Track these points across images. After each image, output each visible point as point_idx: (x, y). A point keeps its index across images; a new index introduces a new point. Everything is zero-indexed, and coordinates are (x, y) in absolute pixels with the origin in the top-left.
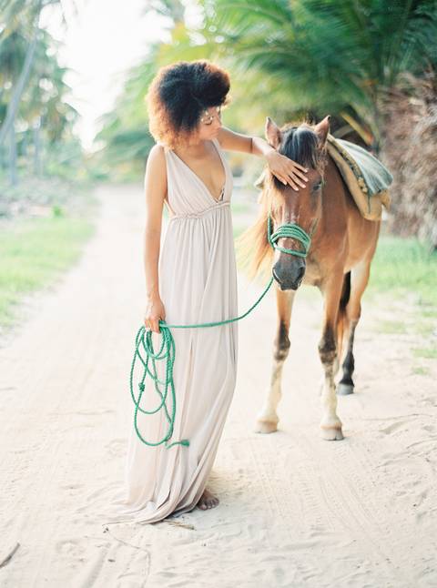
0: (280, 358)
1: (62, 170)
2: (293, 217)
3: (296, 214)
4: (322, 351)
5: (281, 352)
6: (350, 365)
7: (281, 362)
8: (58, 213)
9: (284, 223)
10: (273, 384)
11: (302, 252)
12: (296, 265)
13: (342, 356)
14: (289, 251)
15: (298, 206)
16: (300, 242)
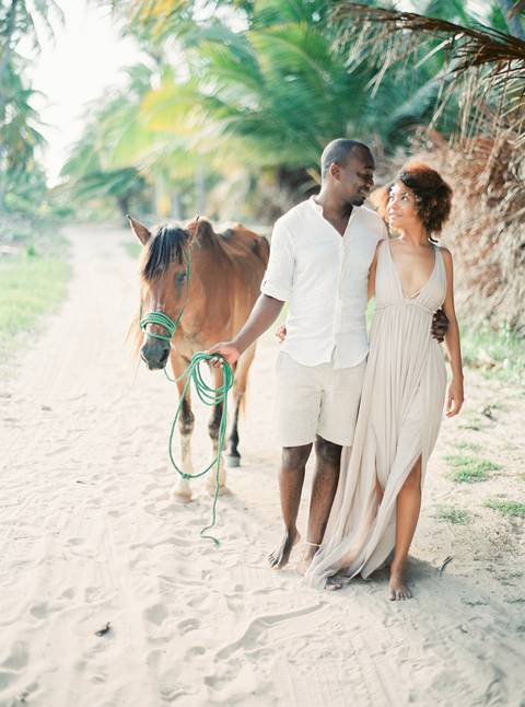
0: (186, 432)
1: (22, 204)
2: (159, 305)
3: (162, 304)
4: (211, 427)
5: (187, 427)
6: (235, 438)
7: (188, 436)
8: (31, 253)
9: (151, 311)
10: (183, 459)
11: (166, 336)
12: (160, 347)
13: (229, 431)
14: (154, 335)
15: (163, 296)
16: (164, 327)
